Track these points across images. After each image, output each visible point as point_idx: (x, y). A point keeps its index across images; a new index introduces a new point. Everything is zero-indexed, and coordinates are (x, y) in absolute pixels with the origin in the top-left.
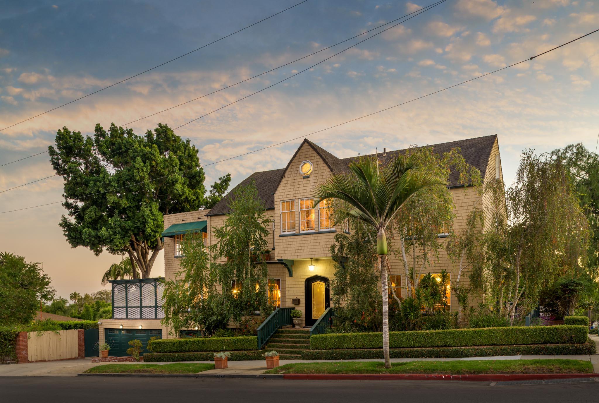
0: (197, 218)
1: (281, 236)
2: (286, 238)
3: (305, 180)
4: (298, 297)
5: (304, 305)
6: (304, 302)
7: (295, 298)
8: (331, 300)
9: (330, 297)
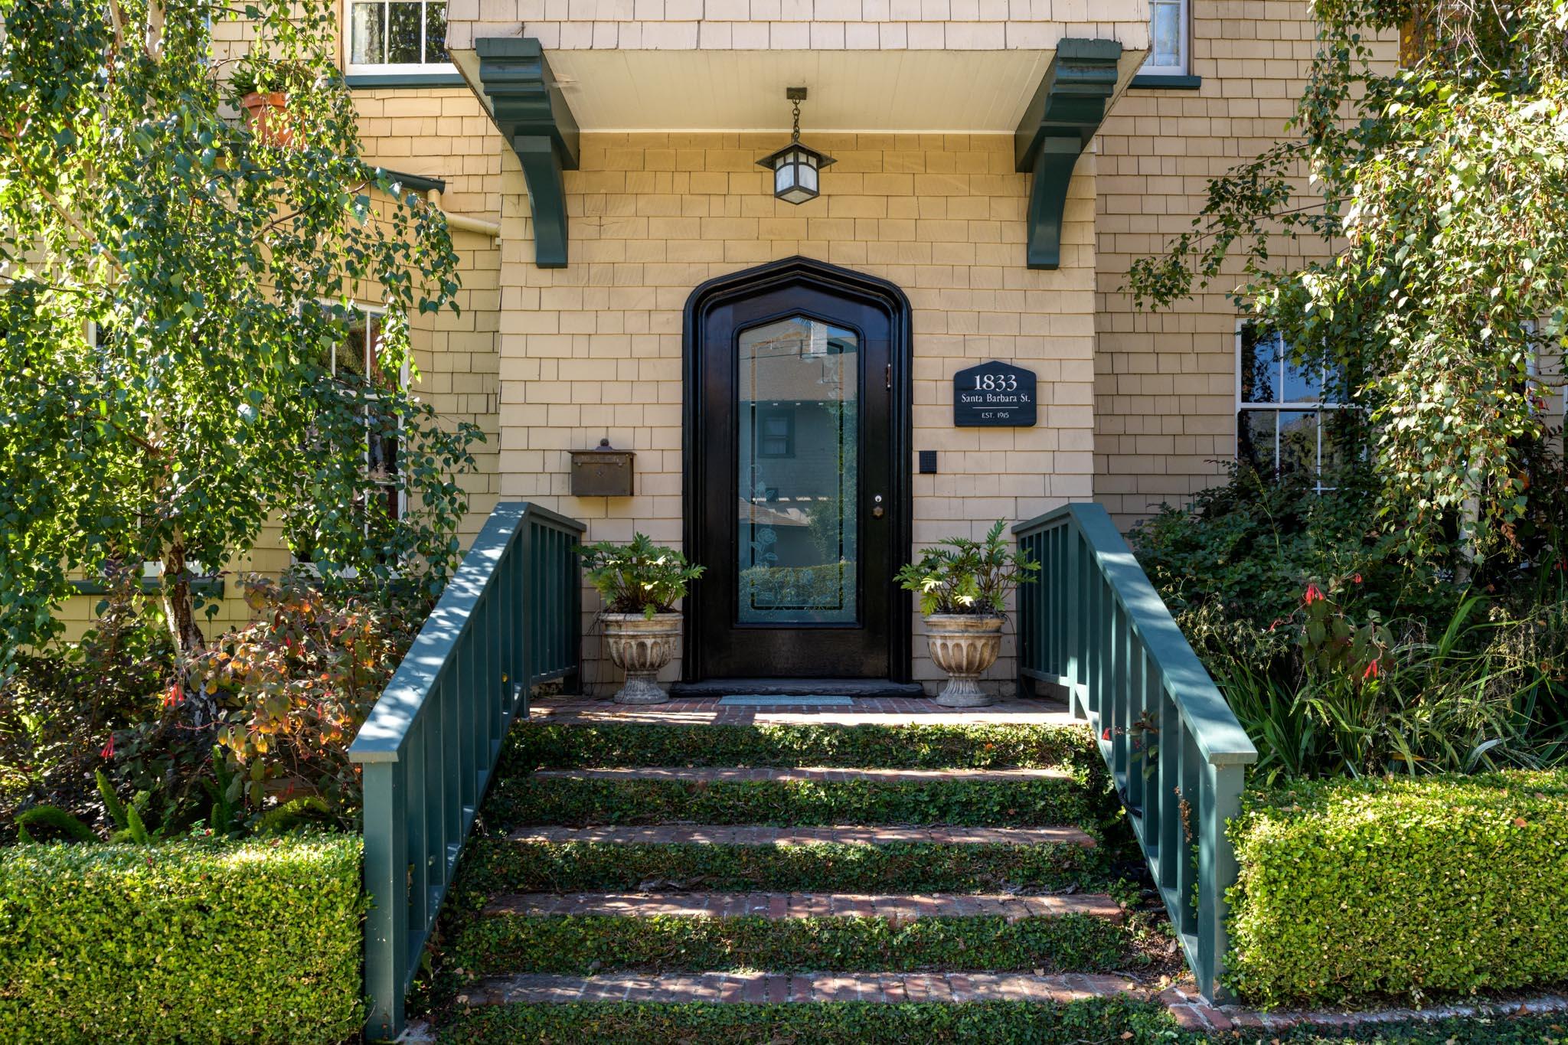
4: (619, 440)
5: (673, 507)
6: (673, 484)
7: (593, 445)
8: (929, 463)
9: (922, 440)
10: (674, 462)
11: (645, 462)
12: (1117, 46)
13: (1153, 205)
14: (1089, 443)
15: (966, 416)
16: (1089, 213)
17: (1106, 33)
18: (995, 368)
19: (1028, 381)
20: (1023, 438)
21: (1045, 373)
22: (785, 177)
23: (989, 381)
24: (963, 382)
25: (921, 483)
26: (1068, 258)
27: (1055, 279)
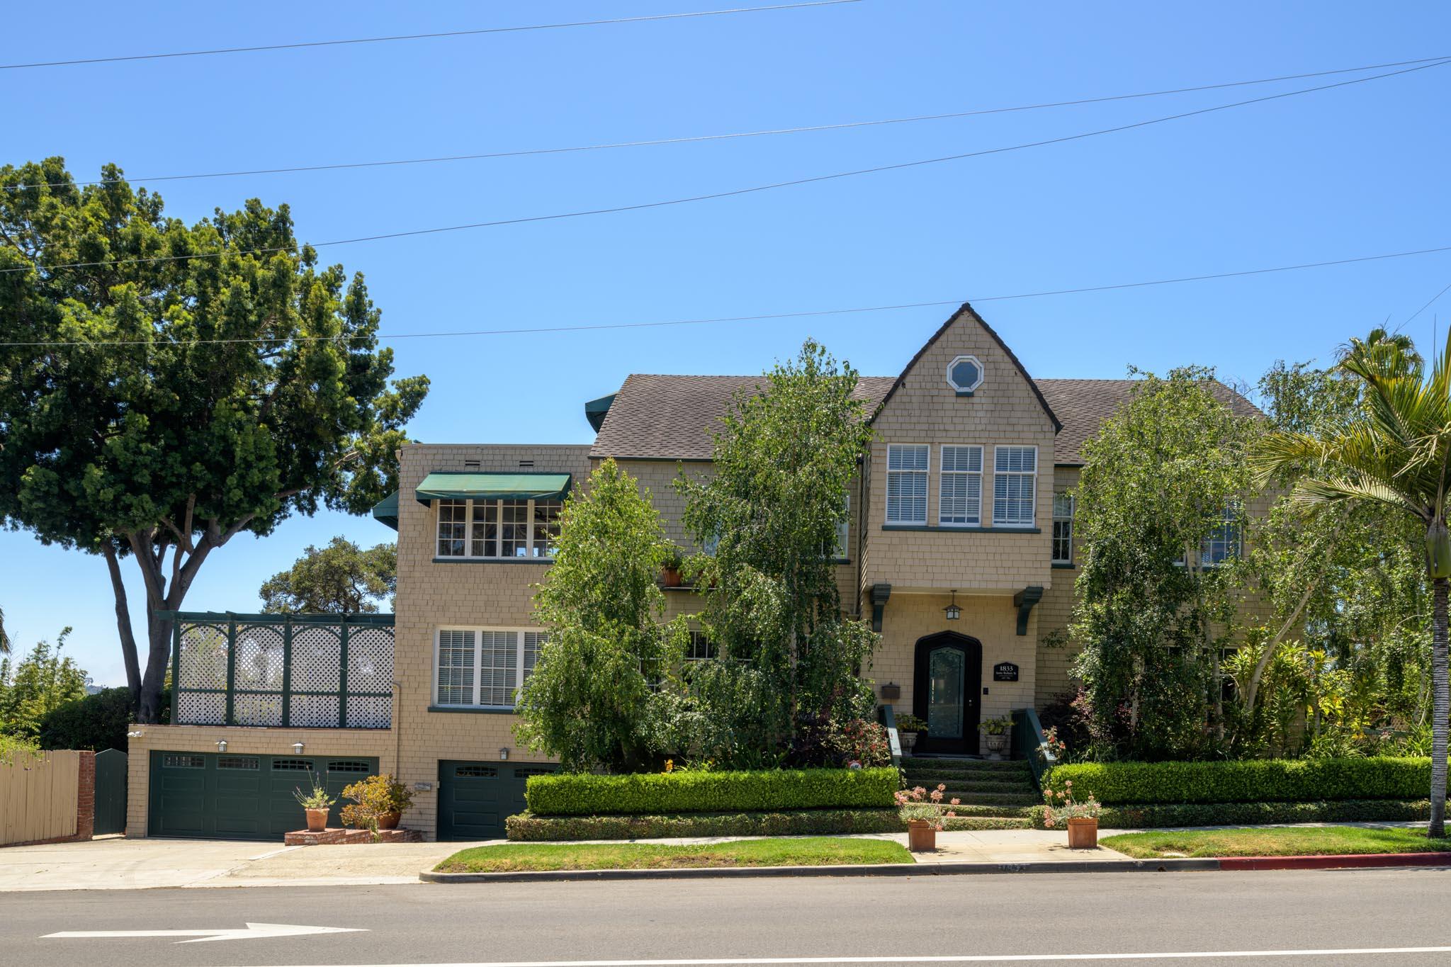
0: (518, 464)
1: (885, 528)
2: (902, 534)
3: (960, 400)
4: (895, 682)
5: (911, 702)
6: (911, 695)
7: (888, 683)
8: (986, 691)
9: (984, 685)
10: (911, 689)
11: (903, 689)
12: (1042, 588)
13: (1058, 606)
14: (1034, 687)
15: (997, 678)
16: (1036, 619)
17: (1039, 585)
18: (1006, 664)
19: (1016, 668)
20: (1014, 684)
21: (1021, 666)
22: (950, 615)
23: (1004, 668)
24: (997, 668)
25: (983, 697)
26: (1029, 633)
27: (1025, 638)
